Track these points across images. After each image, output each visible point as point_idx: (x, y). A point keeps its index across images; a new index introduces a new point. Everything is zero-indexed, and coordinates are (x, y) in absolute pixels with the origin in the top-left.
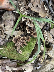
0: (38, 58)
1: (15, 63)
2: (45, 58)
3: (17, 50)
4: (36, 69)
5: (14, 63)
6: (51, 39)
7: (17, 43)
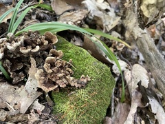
0: (116, 53)
1: (119, 105)
2: (119, 38)
3: (77, 85)
4: (144, 62)
5: (117, 110)
6: (75, 14)
7: (57, 82)
